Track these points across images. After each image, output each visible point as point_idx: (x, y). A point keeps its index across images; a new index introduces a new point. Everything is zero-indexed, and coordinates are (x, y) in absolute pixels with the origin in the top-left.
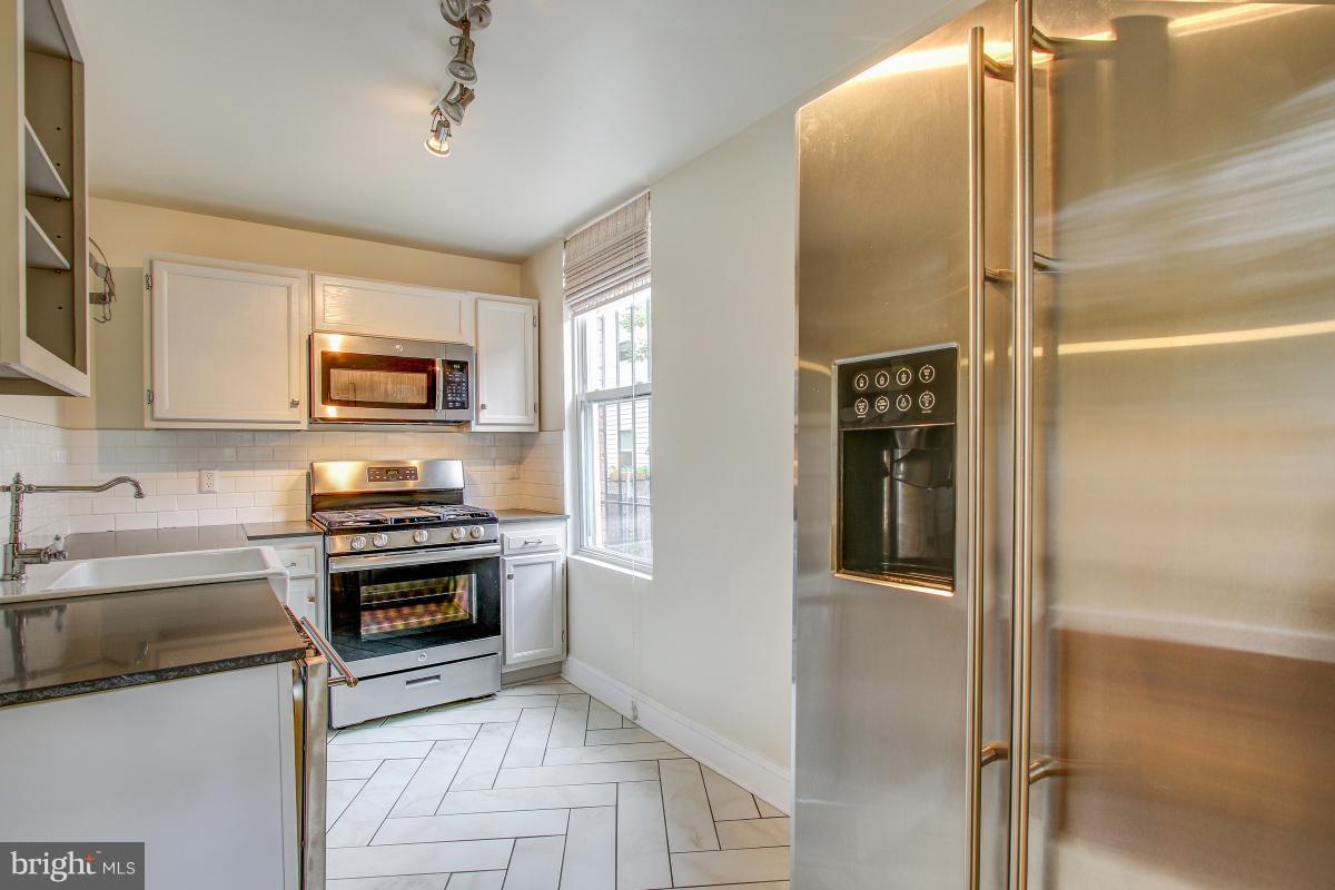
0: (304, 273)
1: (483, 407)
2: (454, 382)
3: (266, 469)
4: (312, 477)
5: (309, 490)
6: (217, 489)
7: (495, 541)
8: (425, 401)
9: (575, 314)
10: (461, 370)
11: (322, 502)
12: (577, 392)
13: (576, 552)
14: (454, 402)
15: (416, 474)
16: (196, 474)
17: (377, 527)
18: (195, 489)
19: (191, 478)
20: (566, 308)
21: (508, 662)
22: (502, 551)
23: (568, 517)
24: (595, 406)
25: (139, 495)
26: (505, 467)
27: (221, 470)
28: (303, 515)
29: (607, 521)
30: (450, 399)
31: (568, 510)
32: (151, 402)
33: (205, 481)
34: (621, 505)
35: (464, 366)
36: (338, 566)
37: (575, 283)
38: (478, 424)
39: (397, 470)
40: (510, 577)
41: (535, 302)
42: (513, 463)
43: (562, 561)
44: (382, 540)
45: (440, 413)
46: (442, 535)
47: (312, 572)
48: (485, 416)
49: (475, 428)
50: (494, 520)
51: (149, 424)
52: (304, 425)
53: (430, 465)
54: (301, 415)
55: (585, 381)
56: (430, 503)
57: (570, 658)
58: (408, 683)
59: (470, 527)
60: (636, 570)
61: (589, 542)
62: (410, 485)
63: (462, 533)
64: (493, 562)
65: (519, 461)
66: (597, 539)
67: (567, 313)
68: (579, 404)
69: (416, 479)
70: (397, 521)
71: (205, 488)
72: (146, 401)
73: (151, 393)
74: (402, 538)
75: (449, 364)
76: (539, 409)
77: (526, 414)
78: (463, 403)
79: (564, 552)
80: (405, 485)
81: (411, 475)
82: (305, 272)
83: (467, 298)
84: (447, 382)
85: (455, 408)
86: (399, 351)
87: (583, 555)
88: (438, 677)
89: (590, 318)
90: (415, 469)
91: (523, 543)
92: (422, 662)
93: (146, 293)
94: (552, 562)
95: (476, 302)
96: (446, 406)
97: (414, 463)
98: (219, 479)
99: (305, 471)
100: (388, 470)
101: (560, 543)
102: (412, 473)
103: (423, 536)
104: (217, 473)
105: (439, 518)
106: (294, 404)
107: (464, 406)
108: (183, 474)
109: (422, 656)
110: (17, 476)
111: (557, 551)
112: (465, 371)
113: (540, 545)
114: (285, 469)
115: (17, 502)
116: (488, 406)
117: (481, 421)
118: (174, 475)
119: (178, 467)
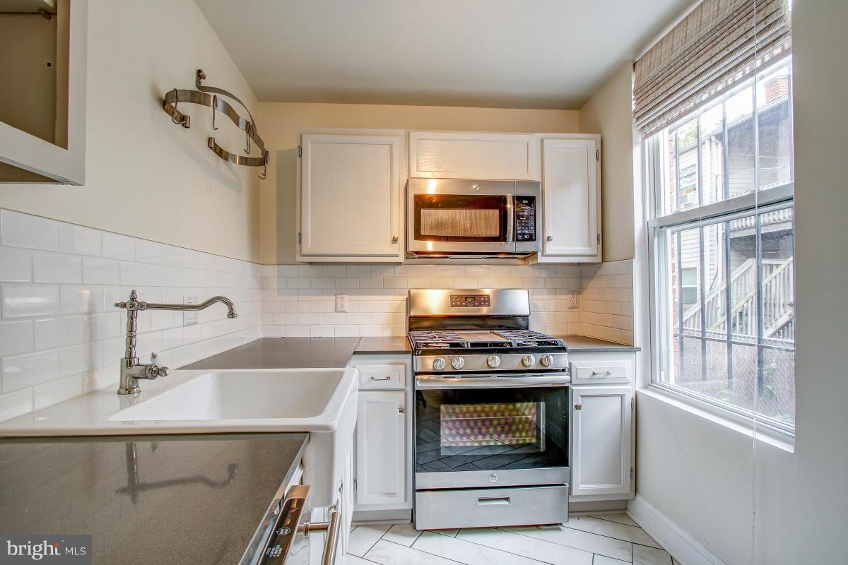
0: (401, 132)
1: (549, 239)
2: (523, 216)
3: (379, 295)
4: (410, 302)
5: (407, 312)
6: (347, 310)
7: (563, 370)
8: (497, 234)
9: (647, 136)
10: (529, 204)
11: (416, 323)
12: (648, 219)
13: (646, 387)
14: (523, 234)
15: (489, 301)
16: (333, 298)
17: (456, 349)
18: (333, 310)
19: (328, 302)
20: (635, 131)
21: (575, 492)
22: (570, 382)
23: (639, 349)
24: (669, 231)
25: (232, 315)
26: (565, 297)
27: (350, 295)
28: (403, 332)
29: (682, 355)
30: (519, 232)
31: (638, 342)
32: (300, 242)
33: (339, 303)
34: (704, 340)
35: (531, 201)
36: (423, 384)
37: (646, 102)
38: (544, 255)
39: (474, 297)
40: (578, 407)
41: (598, 136)
42: (573, 292)
43: (632, 395)
44: (460, 362)
45: (510, 246)
46: (513, 361)
47: (402, 386)
48: (551, 248)
49: (541, 259)
50: (563, 349)
51: (299, 259)
52: (402, 259)
53: (500, 293)
54: (399, 249)
55: (657, 205)
56: (500, 327)
57: (639, 498)
58: (480, 500)
59: (540, 355)
60: (758, 430)
61: (660, 378)
62: (484, 311)
63: (533, 360)
64: (563, 391)
65: (578, 291)
66: (669, 375)
67: (637, 137)
68: (651, 230)
69: (489, 305)
70: (473, 345)
71: (339, 308)
72: (297, 241)
73: (300, 234)
74: (478, 361)
75: (519, 199)
76: (602, 239)
77: (588, 245)
78: (531, 235)
79: (635, 386)
80: (480, 311)
81: (484, 301)
82: (404, 130)
83: (534, 138)
84: (517, 216)
85: (524, 240)
86: (475, 190)
87: (652, 391)
88: (507, 499)
89: (663, 137)
90: (488, 296)
91: (592, 373)
92: (494, 482)
93: (298, 159)
94: (622, 397)
95: (542, 141)
96: (516, 239)
97: (487, 292)
98: (348, 301)
99: (405, 297)
100: (466, 297)
101: (629, 376)
102: (484, 300)
103: (496, 361)
104: (346, 297)
105: (510, 344)
106: (395, 240)
107: (532, 238)
108: (326, 298)
109: (493, 476)
110: (133, 292)
111: (626, 384)
112: (533, 205)
113: (609, 376)
114: (392, 295)
115: (132, 318)
116: (553, 237)
117: (547, 252)
118: (320, 298)
119: (323, 292)
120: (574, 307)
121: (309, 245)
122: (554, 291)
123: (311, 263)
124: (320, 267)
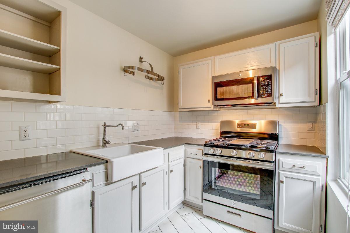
0: (212, 58)
1: (282, 95)
2: (264, 86)
3: (212, 122)
6: (200, 128)
8: (251, 95)
10: (268, 79)
11: (223, 134)
13: (335, 180)
14: (265, 94)
15: (256, 126)
16: (196, 123)
18: (196, 128)
19: (193, 125)
25: (123, 129)
30: (262, 93)
32: (179, 104)
33: (198, 125)
35: (269, 77)
38: (279, 103)
39: (248, 124)
40: (282, 182)
41: (317, 34)
43: (323, 182)
44: (218, 151)
45: (257, 100)
47: (201, 158)
48: (283, 99)
49: (278, 106)
50: (272, 151)
52: (213, 108)
54: (211, 105)
58: (227, 211)
62: (253, 130)
71: (197, 128)
73: (179, 101)
76: (320, 92)
77: (309, 96)
79: (324, 178)
84: (261, 86)
85: (265, 97)
88: (240, 215)
91: (292, 166)
94: (314, 182)
96: (260, 97)
98: (200, 125)
100: (245, 124)
104: (200, 123)
106: (209, 101)
107: (270, 95)
108: (193, 123)
109: (233, 203)
110: (105, 122)
111: (318, 175)
112: (270, 79)
113: (303, 169)
114: (216, 123)
115: (105, 129)
116: (284, 95)
117: (281, 102)
118: (191, 123)
119: (193, 121)
120: (311, 131)
121: (181, 105)
122: (298, 122)
123: (188, 111)
124: (192, 112)
